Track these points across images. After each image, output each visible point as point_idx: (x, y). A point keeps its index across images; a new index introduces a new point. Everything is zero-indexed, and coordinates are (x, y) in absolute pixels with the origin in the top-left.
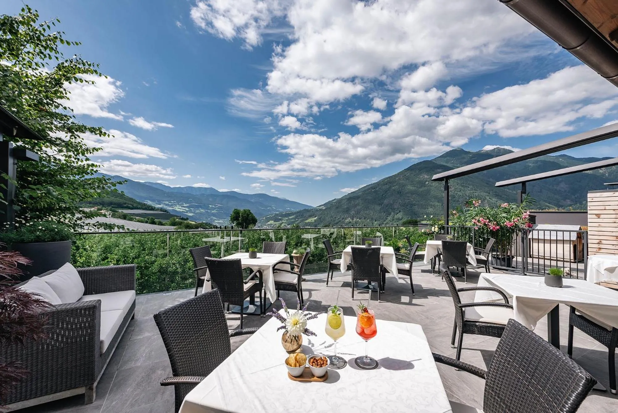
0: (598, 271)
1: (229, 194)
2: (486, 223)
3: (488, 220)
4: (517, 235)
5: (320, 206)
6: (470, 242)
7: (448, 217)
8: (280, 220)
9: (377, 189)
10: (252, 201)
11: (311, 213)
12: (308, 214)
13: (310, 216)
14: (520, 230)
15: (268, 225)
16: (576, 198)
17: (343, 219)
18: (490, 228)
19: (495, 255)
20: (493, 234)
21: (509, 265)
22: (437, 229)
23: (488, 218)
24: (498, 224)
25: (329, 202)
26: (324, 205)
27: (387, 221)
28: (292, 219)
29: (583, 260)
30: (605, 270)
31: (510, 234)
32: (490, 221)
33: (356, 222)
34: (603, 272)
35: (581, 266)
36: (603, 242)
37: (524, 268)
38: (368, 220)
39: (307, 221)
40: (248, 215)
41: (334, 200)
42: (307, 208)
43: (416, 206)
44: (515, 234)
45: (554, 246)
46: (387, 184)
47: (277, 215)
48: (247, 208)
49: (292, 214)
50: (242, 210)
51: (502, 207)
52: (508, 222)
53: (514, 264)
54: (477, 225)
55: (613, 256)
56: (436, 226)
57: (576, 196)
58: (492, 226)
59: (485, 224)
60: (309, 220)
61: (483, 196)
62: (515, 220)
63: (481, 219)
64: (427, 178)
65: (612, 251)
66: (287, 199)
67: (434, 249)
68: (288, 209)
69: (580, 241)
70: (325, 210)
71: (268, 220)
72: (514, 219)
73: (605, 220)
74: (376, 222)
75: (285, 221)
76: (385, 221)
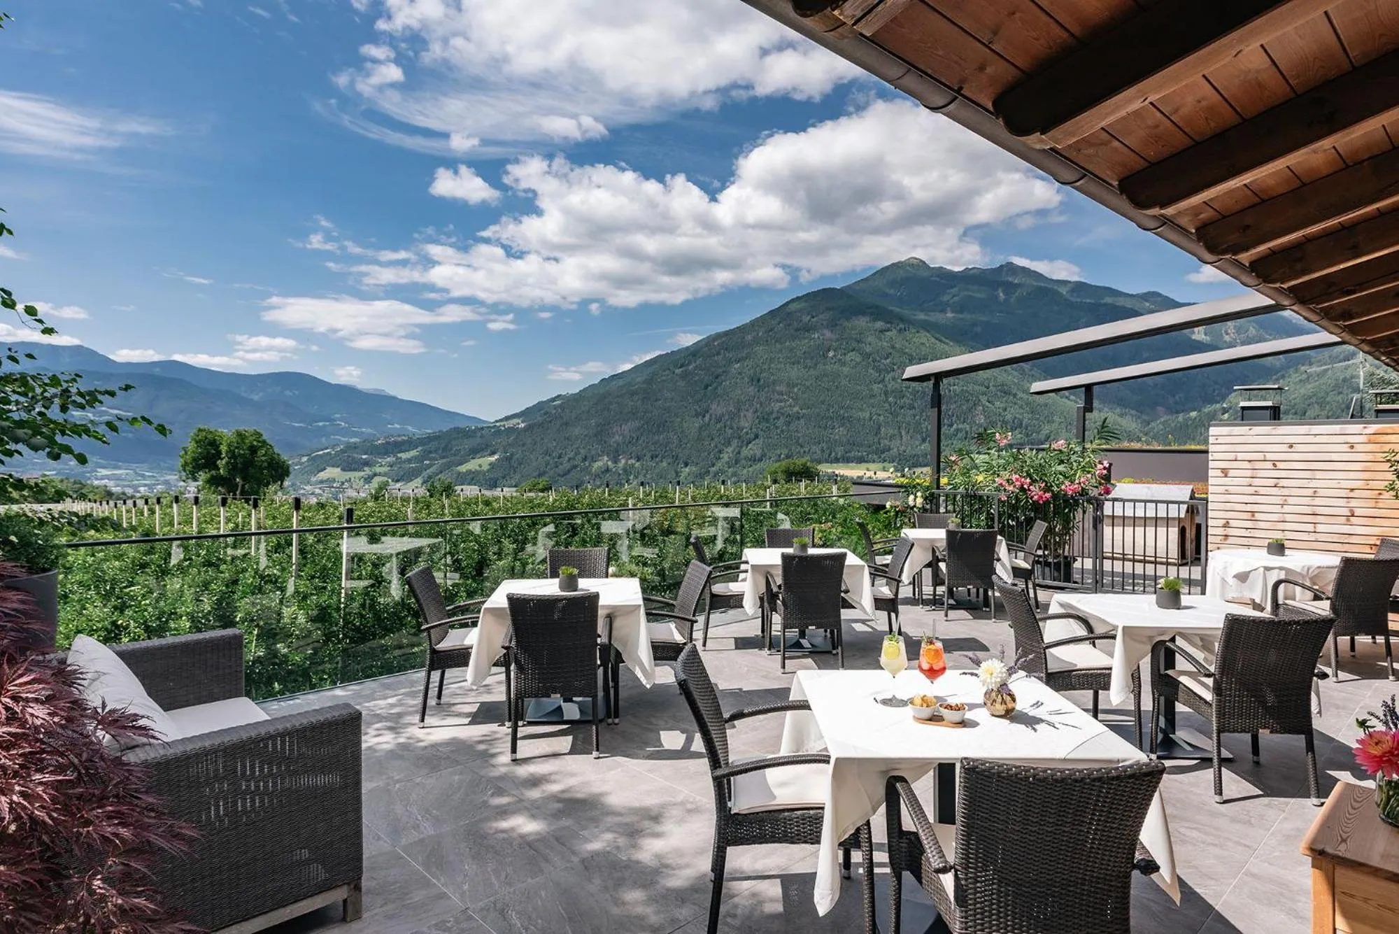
0: (1223, 580)
1: (157, 370)
2: (1025, 486)
3: (1028, 480)
4: (1084, 512)
5: (507, 418)
6: (1001, 532)
7: (938, 472)
8: (367, 463)
9: (691, 367)
10: (256, 398)
11: (478, 440)
12: (467, 444)
13: (475, 452)
14: (1089, 501)
15: (322, 482)
16: (1176, 403)
17: (585, 459)
18: (1032, 498)
19: (1040, 556)
20: (1039, 510)
21: (1068, 578)
22: (919, 501)
23: (1029, 475)
24: (1048, 488)
25: (540, 405)
26: (523, 415)
27: (719, 465)
28: (409, 461)
29: (1199, 559)
30: (1234, 577)
31: (1070, 511)
32: (1033, 481)
33: (625, 470)
34: (1231, 581)
35: (1196, 573)
36: (1232, 523)
37: (1097, 582)
38: (664, 464)
39: (463, 469)
40: (253, 450)
41: (553, 400)
42: (462, 425)
43: (802, 421)
44: (1080, 510)
45: (1150, 531)
46: (718, 353)
47: (354, 447)
48: (248, 428)
49: (409, 444)
50: (226, 434)
51: (1054, 450)
52: (1067, 483)
53: (1077, 576)
54: (1005, 490)
55: (1244, 551)
56: (919, 494)
57: (1177, 397)
58: (1036, 492)
59: (1022, 489)
60: (472, 465)
61: (972, 395)
62: (1082, 480)
63: (1015, 477)
64: (831, 340)
65: (1245, 541)
66: (392, 392)
67: (925, 549)
68: (397, 428)
69: (1192, 519)
70: (525, 430)
71: (319, 464)
72: (1081, 478)
73: (1236, 481)
74: (687, 469)
75: (386, 469)
76: (713, 465)
